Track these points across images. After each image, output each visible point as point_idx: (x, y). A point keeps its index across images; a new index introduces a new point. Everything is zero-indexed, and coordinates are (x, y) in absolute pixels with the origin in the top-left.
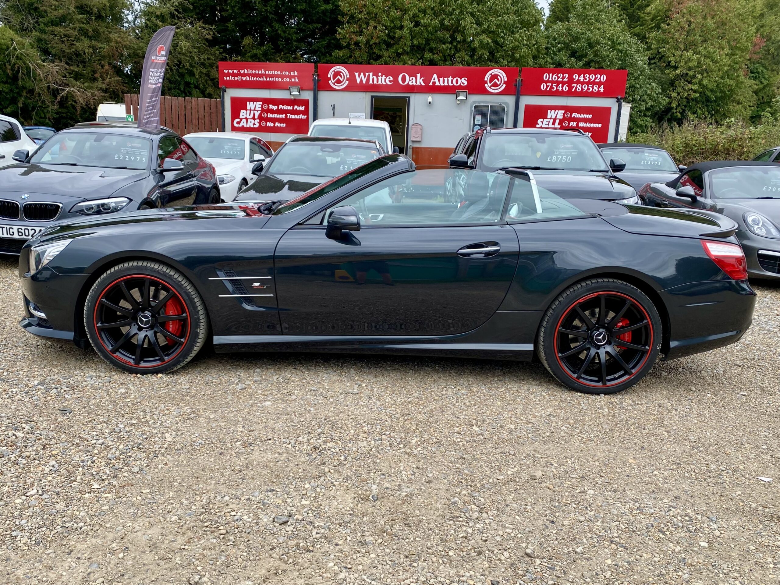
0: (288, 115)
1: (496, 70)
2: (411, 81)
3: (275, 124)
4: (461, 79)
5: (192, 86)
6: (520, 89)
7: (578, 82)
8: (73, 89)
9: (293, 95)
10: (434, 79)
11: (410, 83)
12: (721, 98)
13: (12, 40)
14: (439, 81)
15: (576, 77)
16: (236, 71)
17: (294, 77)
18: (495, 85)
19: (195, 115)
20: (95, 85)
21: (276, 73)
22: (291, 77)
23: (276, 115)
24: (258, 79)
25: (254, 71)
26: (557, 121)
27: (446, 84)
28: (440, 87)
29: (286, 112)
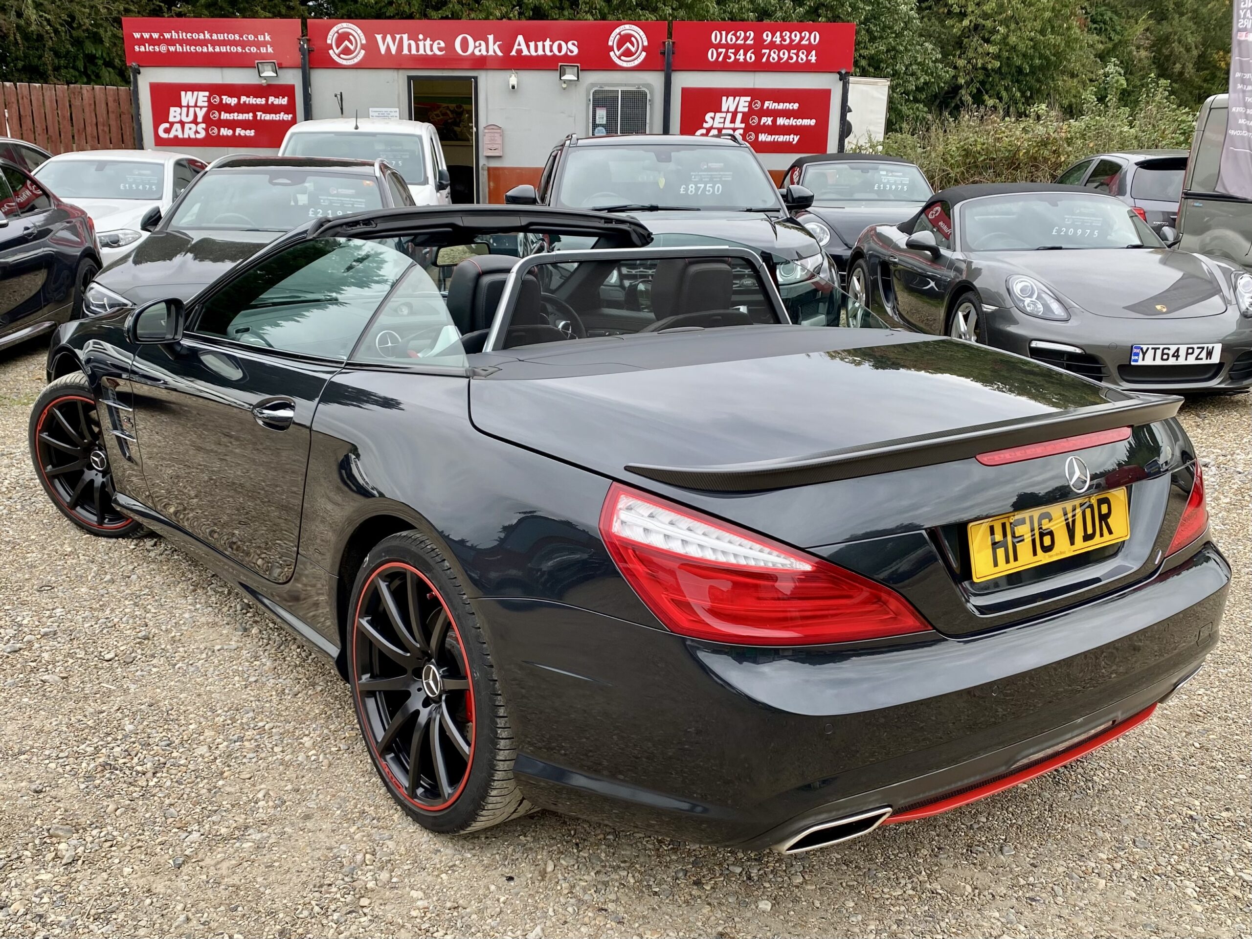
0: (259, 114)
1: (627, 26)
2: (477, 48)
3: (234, 131)
4: (567, 44)
5: (100, 62)
6: (671, 59)
7: (772, 46)
9: (265, 78)
10: (519, 45)
11: (477, 53)
12: (1041, 68)
14: (528, 47)
15: (767, 37)
16: (156, 36)
17: (264, 44)
18: (628, 53)
19: (90, 119)
21: (231, 37)
22: (258, 45)
23: (236, 114)
24: (199, 49)
25: (189, 35)
26: (739, 116)
27: (540, 52)
28: (530, 58)
29: (254, 109)
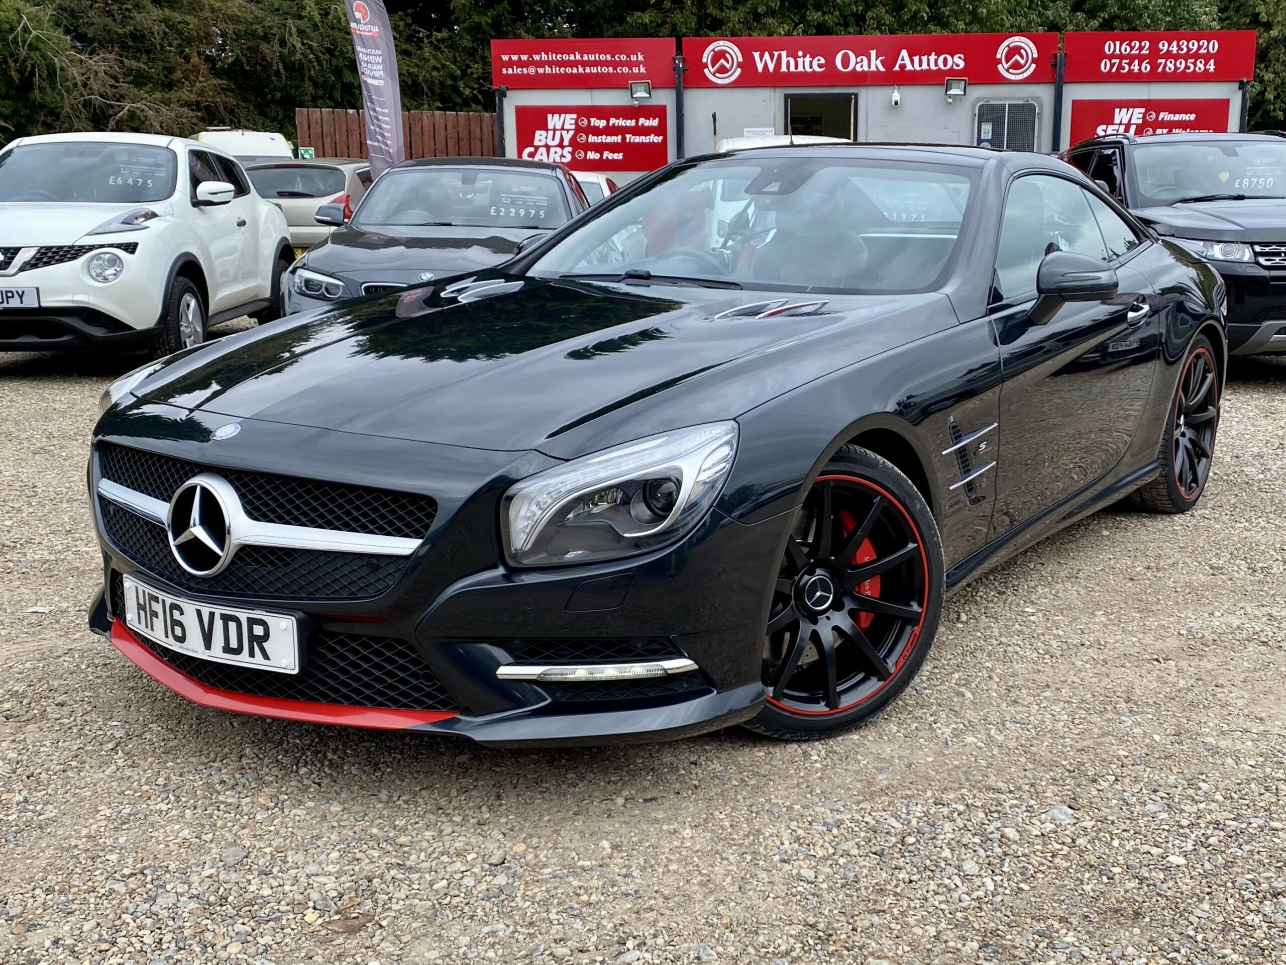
0: (628, 136)
1: (1015, 38)
2: (859, 64)
3: (602, 155)
4: (952, 57)
6: (1062, 72)
7: (1168, 55)
8: (139, 105)
9: (637, 99)
10: (903, 59)
11: (858, 69)
13: (18, 11)
14: (912, 62)
15: (1163, 46)
16: (524, 58)
17: (637, 64)
18: (1016, 66)
20: (174, 95)
21: (603, 57)
22: (630, 64)
23: (604, 137)
24: (569, 70)
25: (559, 56)
26: (1132, 129)
27: (925, 67)
28: (914, 73)
29: (622, 131)
